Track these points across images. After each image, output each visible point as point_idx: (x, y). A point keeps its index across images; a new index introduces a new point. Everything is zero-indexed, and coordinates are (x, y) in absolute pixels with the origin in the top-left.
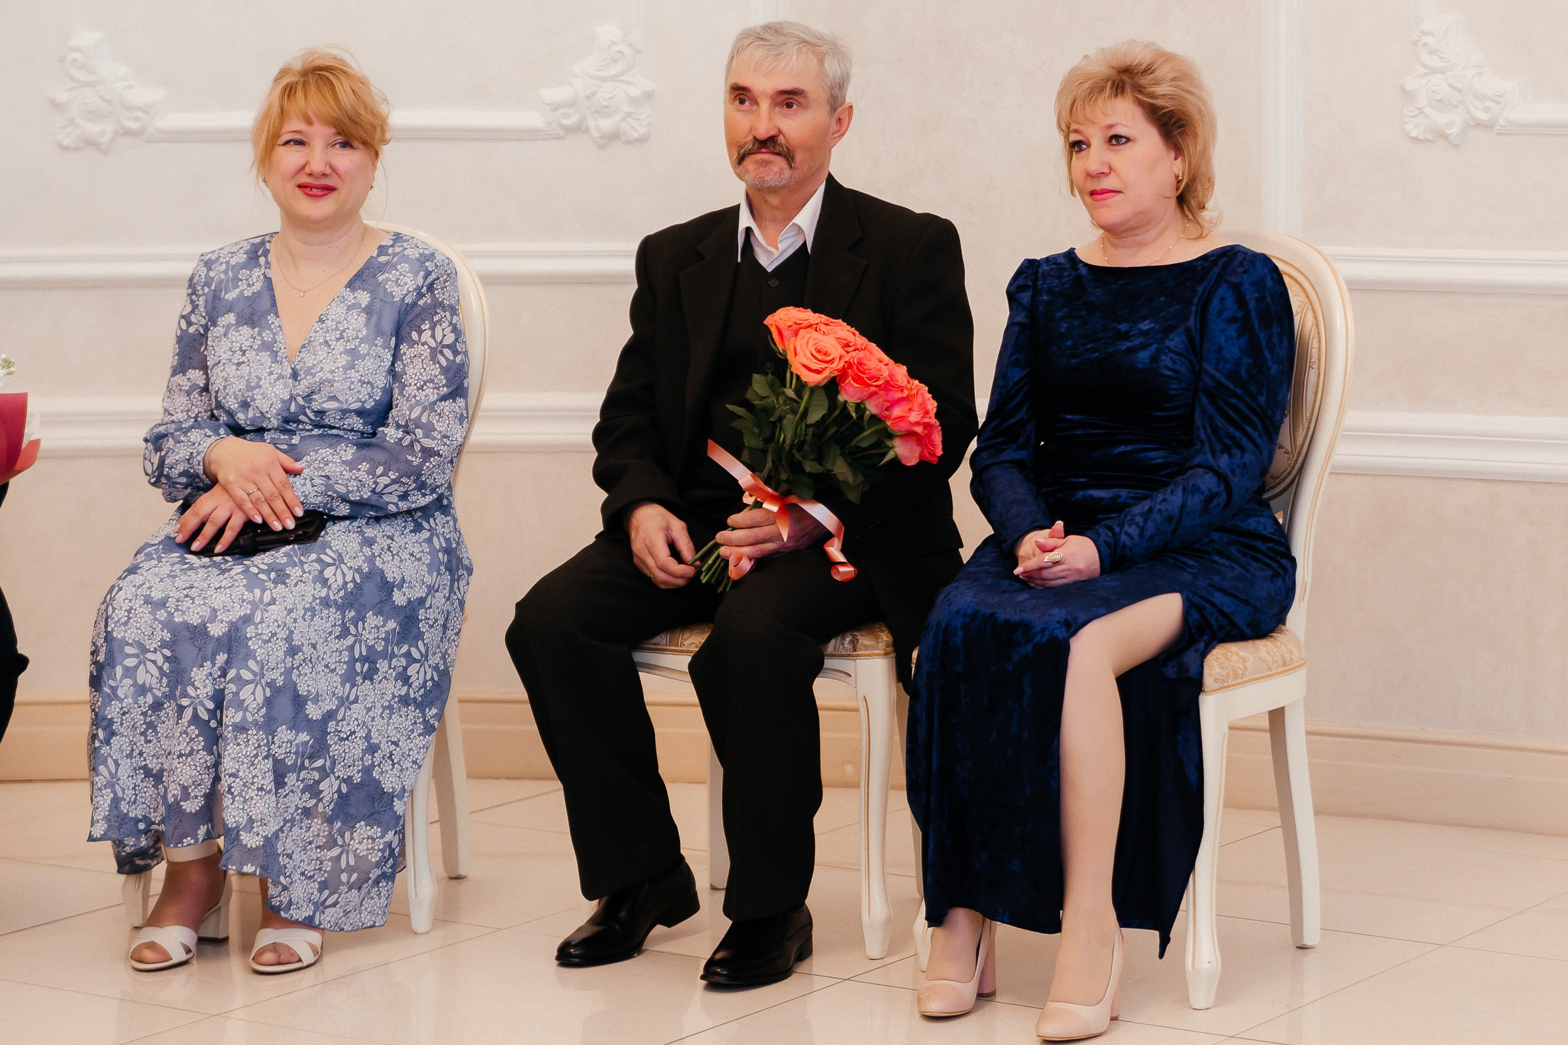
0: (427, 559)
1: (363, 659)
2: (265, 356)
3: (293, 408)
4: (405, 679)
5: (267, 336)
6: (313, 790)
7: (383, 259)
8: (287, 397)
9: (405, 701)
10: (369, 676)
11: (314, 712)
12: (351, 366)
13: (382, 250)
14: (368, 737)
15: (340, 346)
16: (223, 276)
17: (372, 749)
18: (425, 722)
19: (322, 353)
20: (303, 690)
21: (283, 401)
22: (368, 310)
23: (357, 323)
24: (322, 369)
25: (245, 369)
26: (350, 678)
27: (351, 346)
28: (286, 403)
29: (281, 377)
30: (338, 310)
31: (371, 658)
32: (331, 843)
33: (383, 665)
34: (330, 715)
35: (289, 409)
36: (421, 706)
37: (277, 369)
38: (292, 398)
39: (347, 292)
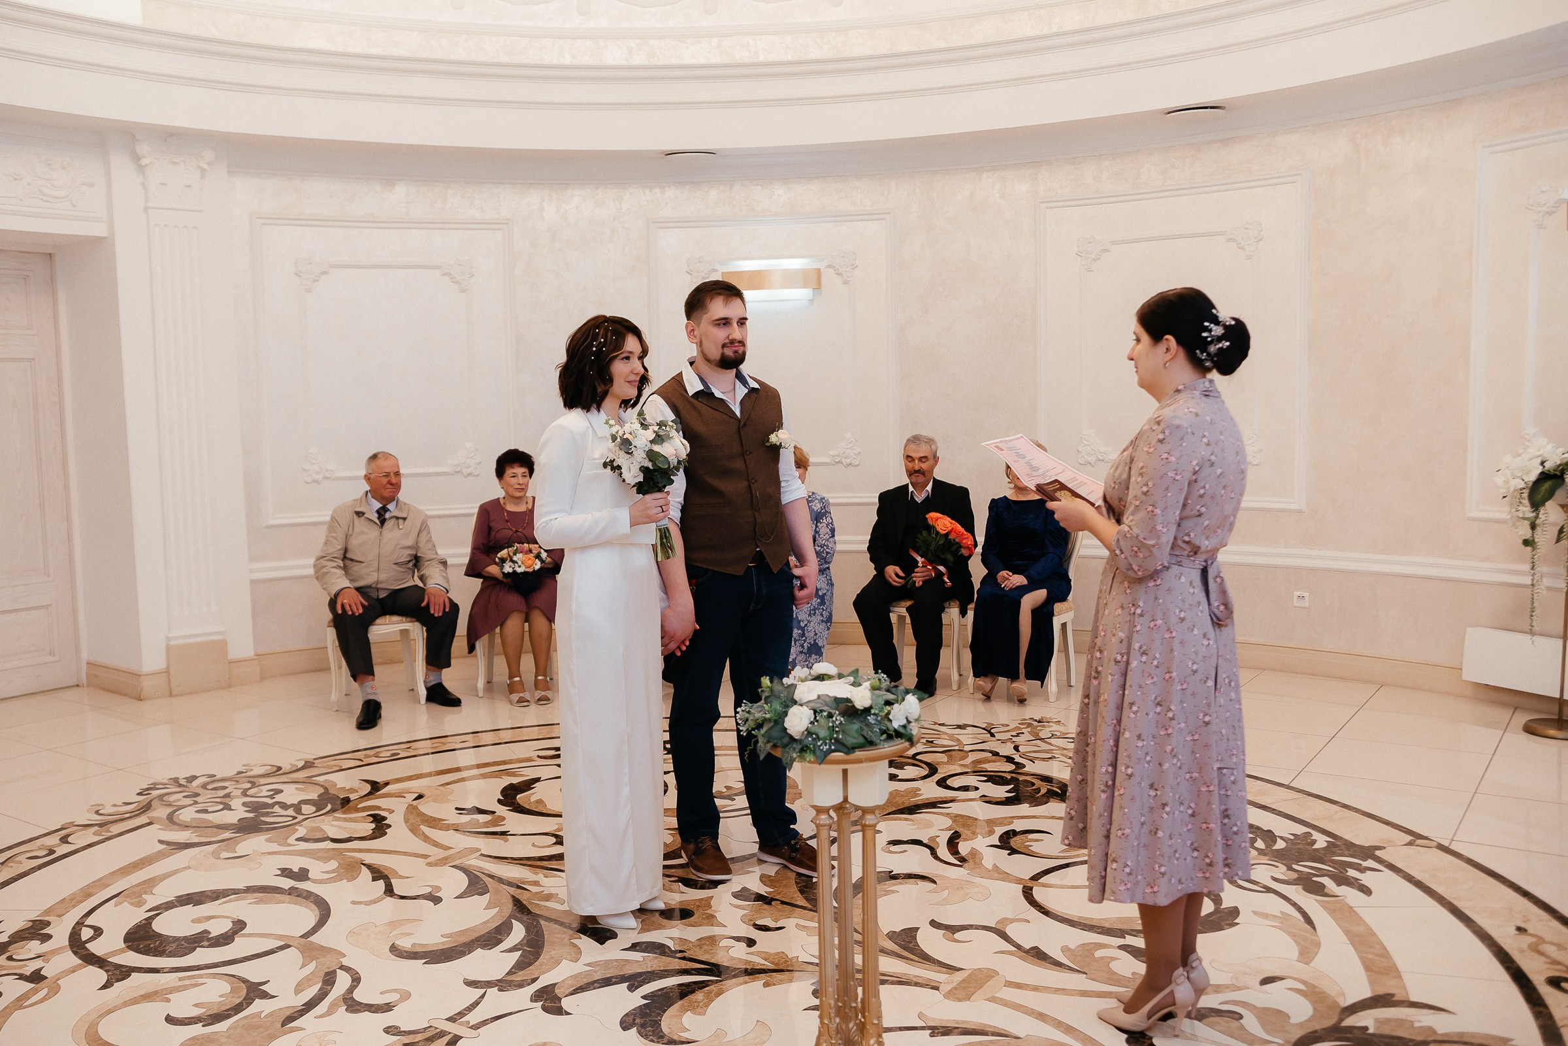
0: (826, 582)
1: (813, 610)
4: (822, 615)
6: (802, 646)
9: (822, 621)
10: (814, 614)
11: (802, 624)
14: (815, 631)
17: (816, 634)
18: (828, 627)
20: (799, 619)
26: (810, 615)
31: (814, 610)
32: (806, 661)
33: (817, 611)
34: (806, 625)
36: (826, 622)
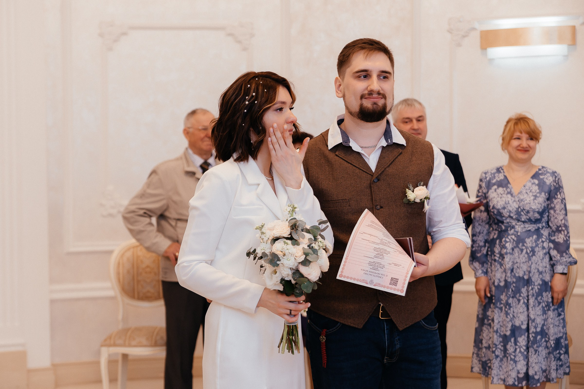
2: (509, 196)
3: (520, 210)
5: (509, 190)
7: (540, 172)
8: (517, 207)
12: (535, 199)
13: (540, 170)
15: (531, 194)
16: (490, 176)
19: (526, 196)
21: (516, 208)
22: (539, 185)
23: (535, 188)
24: (526, 200)
25: (504, 199)
27: (534, 194)
28: (518, 209)
29: (515, 201)
30: (529, 184)
35: (518, 210)
37: (513, 199)
38: (519, 207)
39: (531, 180)
